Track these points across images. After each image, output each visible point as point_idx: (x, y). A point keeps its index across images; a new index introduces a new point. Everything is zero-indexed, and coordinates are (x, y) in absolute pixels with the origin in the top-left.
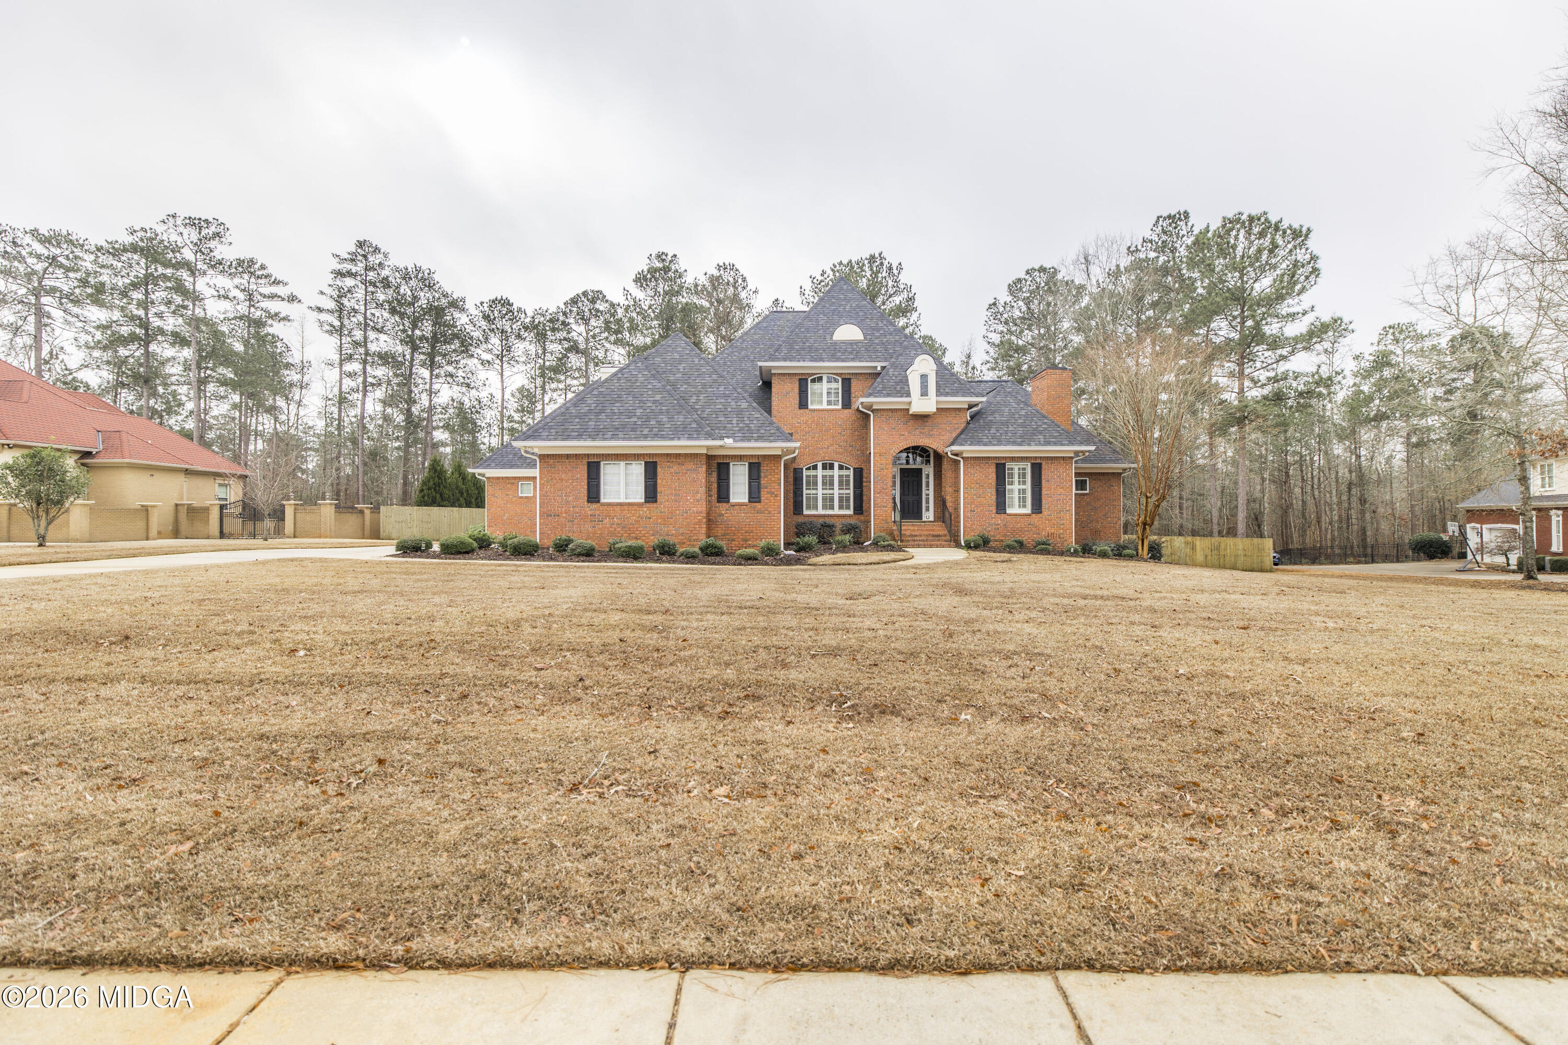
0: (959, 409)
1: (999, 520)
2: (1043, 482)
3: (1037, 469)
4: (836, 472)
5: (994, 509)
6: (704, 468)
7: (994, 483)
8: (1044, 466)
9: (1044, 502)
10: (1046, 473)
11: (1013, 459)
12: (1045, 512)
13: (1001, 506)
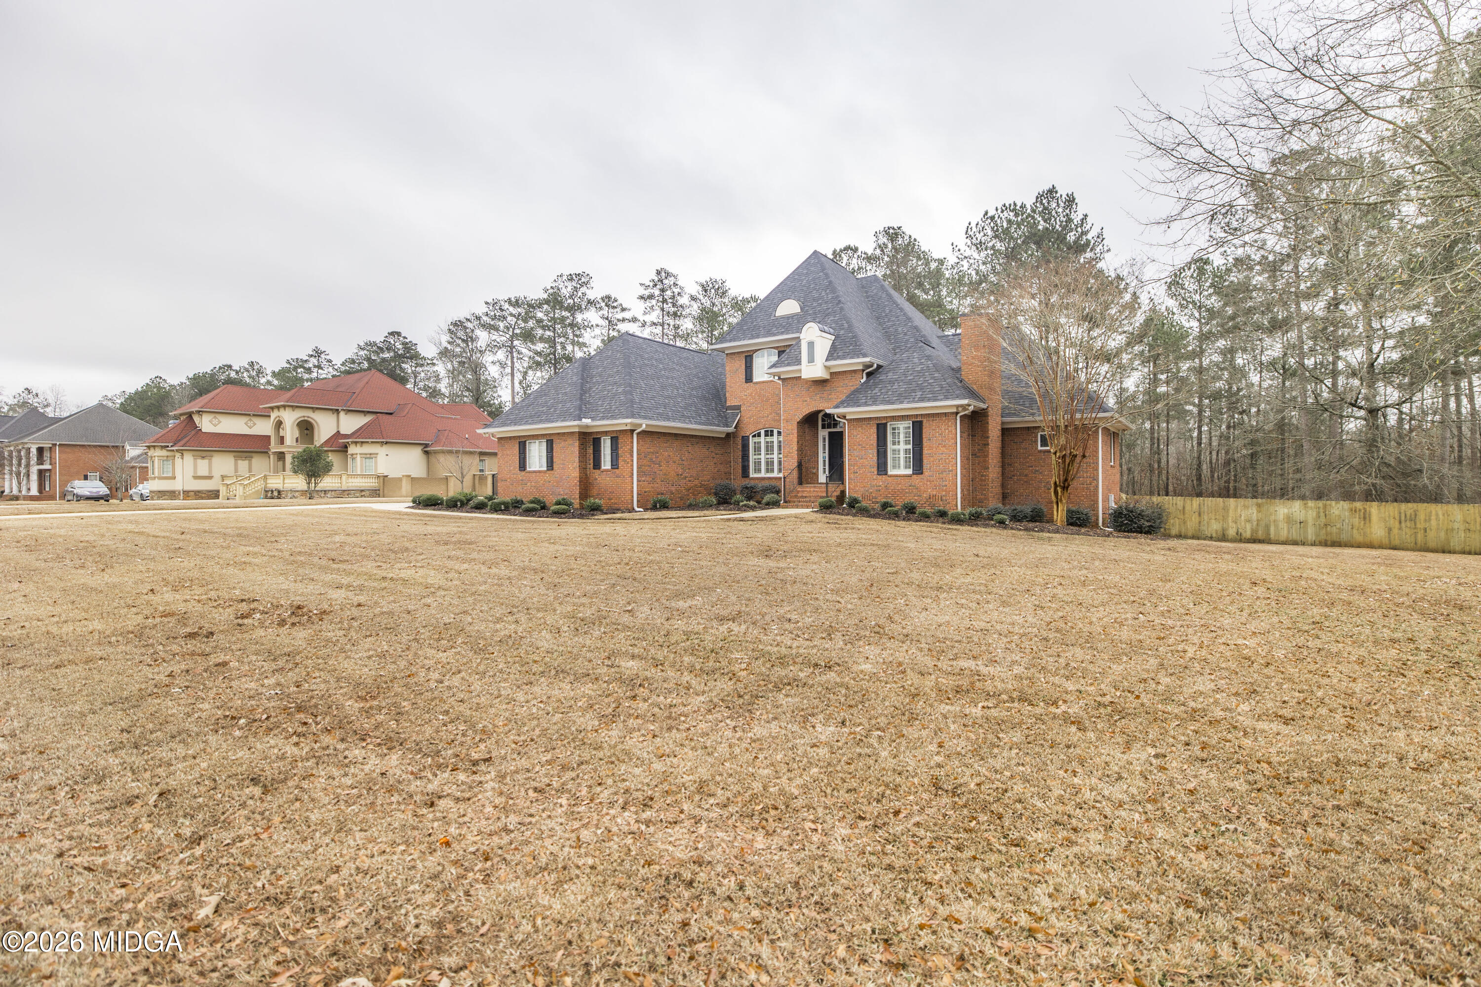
0: (855, 371)
1: (881, 481)
2: (925, 440)
3: (918, 427)
4: (775, 438)
5: (875, 470)
6: (577, 444)
7: (875, 444)
8: (925, 424)
9: (925, 461)
10: (926, 432)
11: (894, 418)
12: (927, 473)
13: (882, 467)
